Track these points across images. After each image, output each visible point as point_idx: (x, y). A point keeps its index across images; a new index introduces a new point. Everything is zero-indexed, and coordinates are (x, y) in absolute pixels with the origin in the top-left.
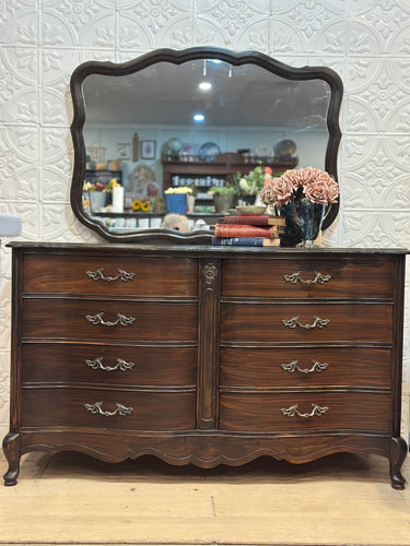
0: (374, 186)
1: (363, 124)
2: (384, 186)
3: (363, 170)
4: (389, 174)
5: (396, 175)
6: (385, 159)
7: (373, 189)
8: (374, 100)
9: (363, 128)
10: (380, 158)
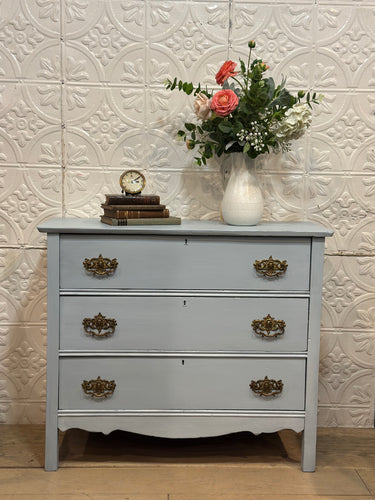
0: (343, 148)
1: (332, 80)
2: (354, 148)
3: (332, 130)
4: (360, 135)
5: (367, 136)
6: (357, 117)
7: (342, 151)
8: (344, 53)
9: (333, 84)
10: (351, 117)
